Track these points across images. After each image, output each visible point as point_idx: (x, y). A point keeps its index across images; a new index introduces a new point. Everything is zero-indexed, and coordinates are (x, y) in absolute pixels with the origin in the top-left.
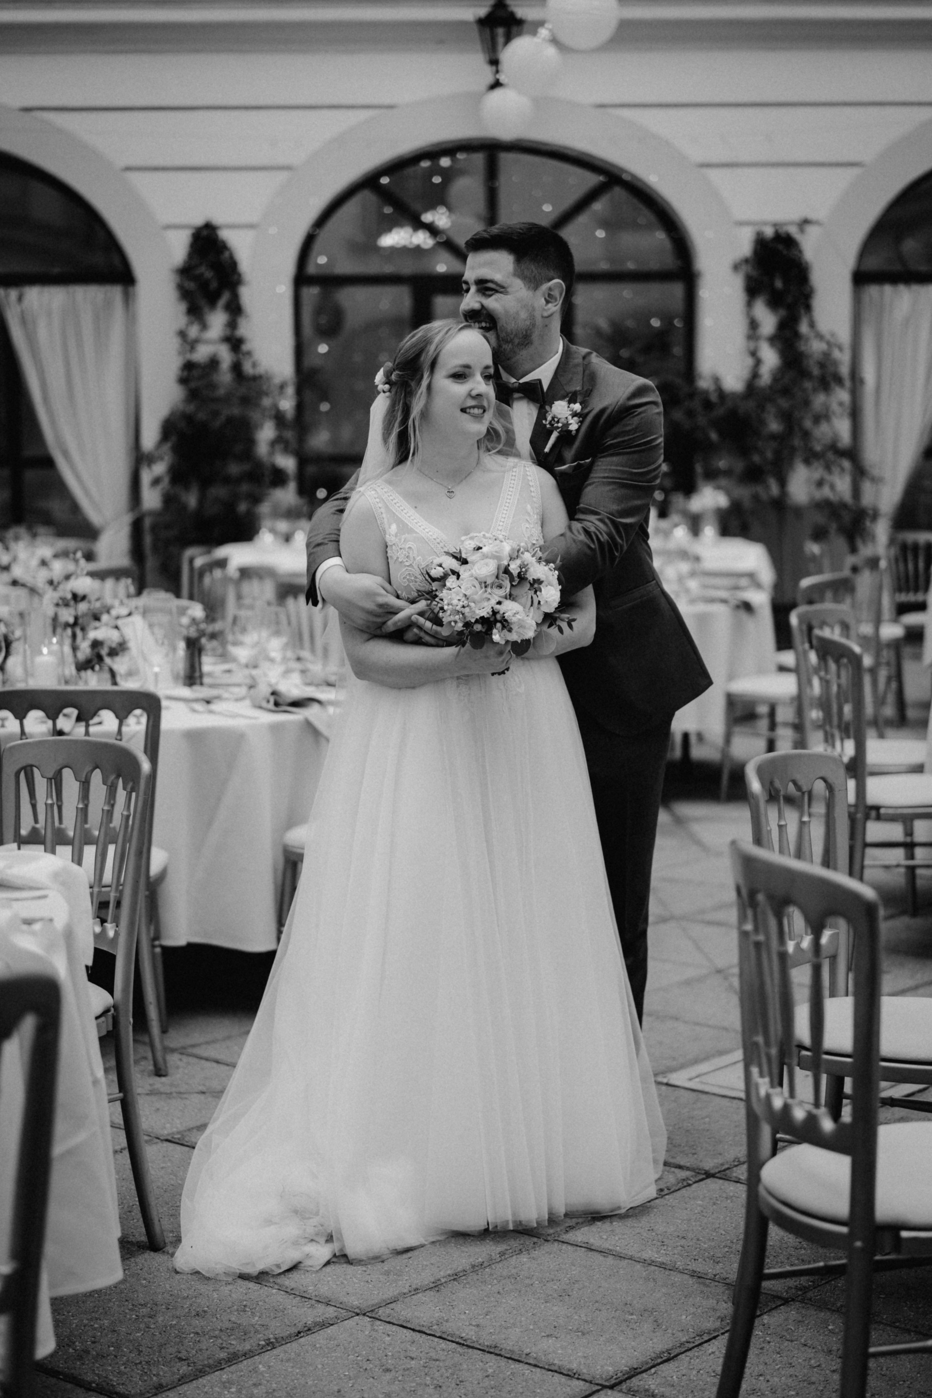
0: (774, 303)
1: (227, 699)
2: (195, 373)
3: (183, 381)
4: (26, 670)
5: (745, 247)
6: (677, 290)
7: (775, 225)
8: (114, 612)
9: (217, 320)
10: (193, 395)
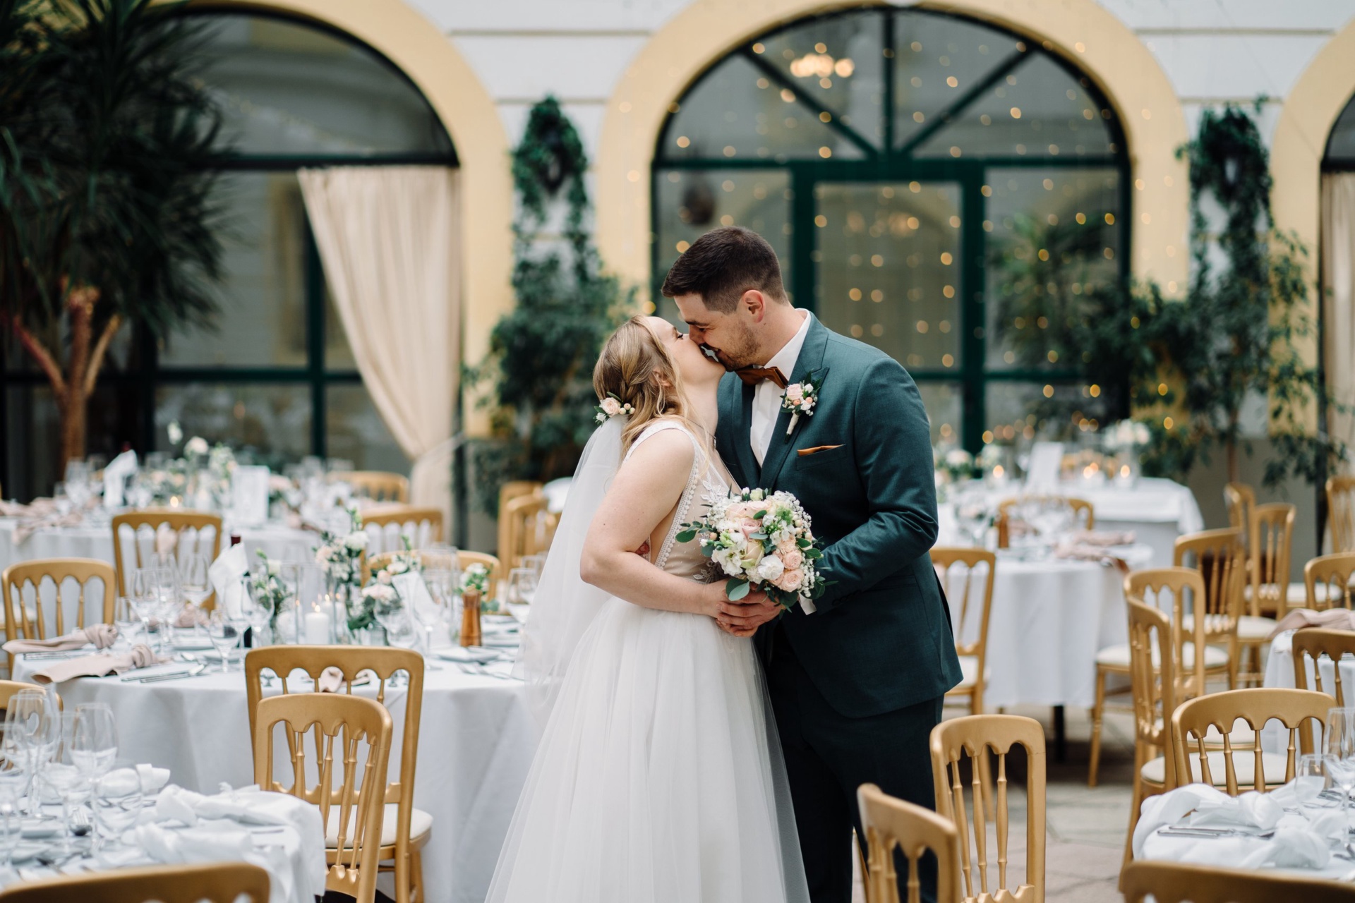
0: (1226, 194)
1: (504, 660)
2: (531, 273)
3: (517, 284)
4: (298, 628)
5: (1190, 130)
6: (1109, 178)
7: (1227, 104)
8: (391, 568)
9: (558, 211)
10: (528, 302)
